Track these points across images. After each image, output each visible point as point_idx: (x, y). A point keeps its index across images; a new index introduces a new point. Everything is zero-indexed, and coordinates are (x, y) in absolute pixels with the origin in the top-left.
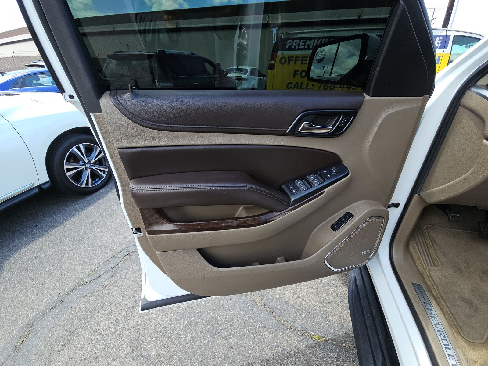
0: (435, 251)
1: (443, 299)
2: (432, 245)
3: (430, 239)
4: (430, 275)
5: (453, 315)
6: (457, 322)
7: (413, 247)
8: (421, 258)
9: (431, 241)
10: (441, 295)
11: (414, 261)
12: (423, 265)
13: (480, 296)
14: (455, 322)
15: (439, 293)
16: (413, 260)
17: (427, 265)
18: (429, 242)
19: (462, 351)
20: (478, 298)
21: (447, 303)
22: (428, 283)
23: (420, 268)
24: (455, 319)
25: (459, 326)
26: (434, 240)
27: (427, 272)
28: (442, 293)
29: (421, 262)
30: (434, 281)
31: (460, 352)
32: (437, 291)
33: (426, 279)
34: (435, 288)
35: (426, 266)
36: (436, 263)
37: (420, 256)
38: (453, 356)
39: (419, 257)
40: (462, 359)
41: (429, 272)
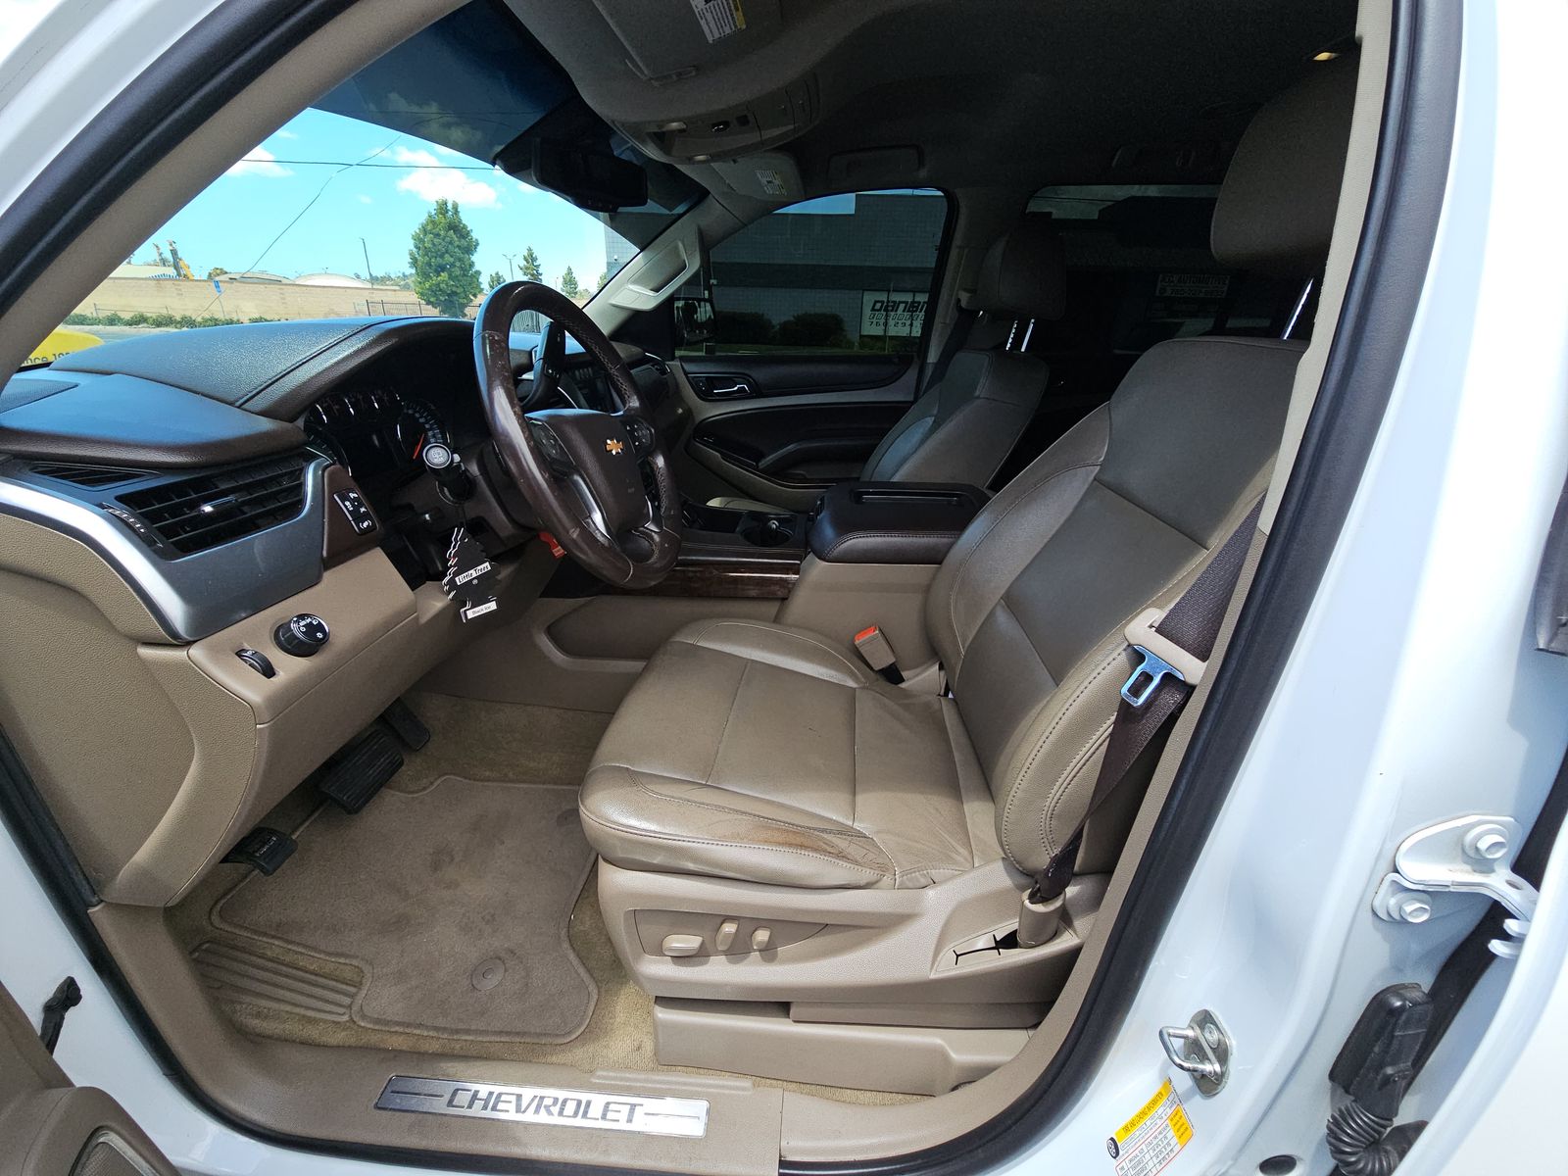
0: (315, 949)
1: (457, 1031)
2: (290, 947)
3: (265, 934)
4: (378, 1021)
5: (508, 1033)
6: (530, 1033)
7: (258, 1015)
8: (310, 1013)
9: (273, 937)
10: (444, 1029)
11: (305, 1043)
12: (334, 1022)
13: (488, 922)
14: (528, 1040)
15: (436, 1029)
16: (302, 1043)
17: (341, 1010)
18: (276, 948)
19: (602, 1069)
20: (490, 930)
21: (473, 1028)
22: (396, 1045)
23: (339, 1037)
24: (518, 1034)
25: (539, 1035)
26: (279, 925)
27: (363, 1024)
28: (440, 1022)
29: (325, 1021)
30: (398, 1024)
31: (605, 1078)
32: (431, 1033)
33: (382, 1046)
34: (417, 1032)
35: (344, 1014)
36: (348, 974)
37: (302, 1011)
38: (608, 1104)
39: (304, 1016)
40: (622, 1079)
41: (364, 1017)
